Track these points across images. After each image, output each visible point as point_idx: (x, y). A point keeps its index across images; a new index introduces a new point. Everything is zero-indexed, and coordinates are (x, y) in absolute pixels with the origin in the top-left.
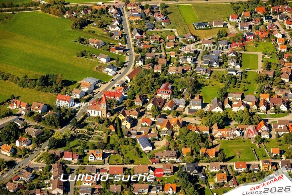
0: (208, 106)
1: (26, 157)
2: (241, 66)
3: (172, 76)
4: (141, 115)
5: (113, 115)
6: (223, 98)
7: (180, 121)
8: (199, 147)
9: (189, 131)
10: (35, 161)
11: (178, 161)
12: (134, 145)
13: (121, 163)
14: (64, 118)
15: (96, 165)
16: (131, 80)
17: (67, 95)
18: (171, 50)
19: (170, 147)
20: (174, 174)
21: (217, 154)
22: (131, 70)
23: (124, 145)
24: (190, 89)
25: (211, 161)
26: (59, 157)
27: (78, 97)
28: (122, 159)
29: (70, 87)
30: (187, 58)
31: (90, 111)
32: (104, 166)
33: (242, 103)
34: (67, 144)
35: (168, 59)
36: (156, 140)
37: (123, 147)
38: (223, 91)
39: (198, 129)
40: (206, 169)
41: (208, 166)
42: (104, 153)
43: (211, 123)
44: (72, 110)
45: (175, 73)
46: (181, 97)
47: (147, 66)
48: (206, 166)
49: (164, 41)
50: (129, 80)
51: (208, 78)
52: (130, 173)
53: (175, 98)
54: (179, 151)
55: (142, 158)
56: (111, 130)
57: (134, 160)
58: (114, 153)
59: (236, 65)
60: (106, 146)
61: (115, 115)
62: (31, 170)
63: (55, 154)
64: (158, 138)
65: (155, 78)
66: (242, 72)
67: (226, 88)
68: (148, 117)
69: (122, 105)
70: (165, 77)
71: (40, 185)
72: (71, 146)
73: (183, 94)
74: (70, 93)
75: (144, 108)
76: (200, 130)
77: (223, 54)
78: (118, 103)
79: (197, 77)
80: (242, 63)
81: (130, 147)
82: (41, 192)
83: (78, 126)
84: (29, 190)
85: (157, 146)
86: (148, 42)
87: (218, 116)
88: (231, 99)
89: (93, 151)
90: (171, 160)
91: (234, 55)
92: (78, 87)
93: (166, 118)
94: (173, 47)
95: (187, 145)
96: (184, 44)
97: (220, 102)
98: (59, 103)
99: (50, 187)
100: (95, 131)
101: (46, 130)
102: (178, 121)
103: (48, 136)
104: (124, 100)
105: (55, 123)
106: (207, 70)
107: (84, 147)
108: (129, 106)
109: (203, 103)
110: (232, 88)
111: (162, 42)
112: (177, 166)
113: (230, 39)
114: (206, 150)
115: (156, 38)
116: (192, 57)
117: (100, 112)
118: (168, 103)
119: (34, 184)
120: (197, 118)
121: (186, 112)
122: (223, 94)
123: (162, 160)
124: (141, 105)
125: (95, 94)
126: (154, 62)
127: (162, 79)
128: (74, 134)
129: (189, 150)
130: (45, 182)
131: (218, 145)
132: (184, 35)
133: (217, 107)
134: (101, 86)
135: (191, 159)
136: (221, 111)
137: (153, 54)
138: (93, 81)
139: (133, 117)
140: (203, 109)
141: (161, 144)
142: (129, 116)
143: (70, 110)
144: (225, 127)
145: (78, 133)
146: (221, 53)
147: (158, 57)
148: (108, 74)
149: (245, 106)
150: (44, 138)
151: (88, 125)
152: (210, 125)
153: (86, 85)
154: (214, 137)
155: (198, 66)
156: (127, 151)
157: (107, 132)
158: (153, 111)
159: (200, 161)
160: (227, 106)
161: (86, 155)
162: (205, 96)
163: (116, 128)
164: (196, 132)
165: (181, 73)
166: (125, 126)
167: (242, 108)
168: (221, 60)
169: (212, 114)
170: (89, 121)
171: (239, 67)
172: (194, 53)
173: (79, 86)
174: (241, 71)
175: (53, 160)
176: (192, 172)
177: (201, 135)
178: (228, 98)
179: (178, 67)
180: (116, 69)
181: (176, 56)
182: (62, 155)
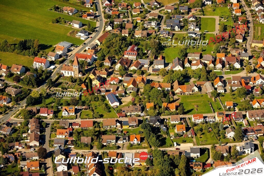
0: (170, 65)
1: (6, 114)
2: (200, 29)
3: (137, 39)
4: (109, 74)
5: (85, 75)
6: (183, 57)
7: (144, 79)
8: (161, 102)
9: (152, 88)
10: (15, 117)
11: (142, 114)
12: (103, 102)
13: (92, 117)
14: (40, 78)
15: (69, 119)
16: (101, 43)
17: (43, 58)
18: (137, 15)
19: (135, 102)
20: (138, 126)
21: (177, 108)
22: (101, 34)
23: (94, 102)
24: (154, 50)
25: (172, 114)
26: (36, 113)
27: (53, 59)
28: (92, 114)
29: (46, 50)
30: (151, 23)
31: (63, 72)
32: (77, 120)
33: (200, 62)
34: (43, 101)
35: (134, 24)
36: (123, 96)
37: (93, 104)
38: (183, 52)
39: (160, 86)
40: (168, 121)
41: (169, 118)
42: (76, 109)
43: (173, 80)
44: (48, 71)
45: (140, 36)
46: (146, 58)
47: (115, 30)
48: (168, 118)
49: (131, 7)
50: (99, 43)
51: (170, 40)
52: (99, 126)
53: (141, 58)
54: (143, 106)
55: (110, 113)
56: (82, 88)
57: (103, 114)
58: (85, 109)
59: (195, 28)
60: (78, 103)
61: (87, 75)
62: (10, 125)
63: (32, 110)
64: (125, 94)
65: (122, 41)
66: (201, 35)
67: (186, 49)
68: (116, 76)
69: (92, 66)
70: (131, 40)
71: (19, 138)
72: (46, 103)
73: (148, 55)
74: (46, 56)
75: (112, 68)
76: (163, 87)
77: (184, 18)
78: (89, 64)
79: (160, 39)
80: (201, 27)
81: (99, 103)
82: (20, 144)
83: (54, 85)
84: (9, 143)
85: (124, 102)
86: (117, 9)
87: (178, 74)
88: (190, 59)
89: (66, 107)
90: (136, 114)
91: (194, 19)
92: (53, 51)
93: (132, 77)
94: (139, 13)
95: (151, 101)
96: (149, 10)
97: (181, 62)
98: (36, 65)
99: (27, 140)
100: (68, 89)
101: (25, 89)
102: (143, 79)
103: (26, 94)
104: (95, 61)
105: (32, 83)
106: (169, 33)
107: (58, 104)
108: (99, 67)
109: (166, 62)
110: (192, 49)
111: (129, 9)
112: (142, 119)
113: (190, 4)
114: (167, 104)
115: (123, 5)
116: (156, 21)
117: (73, 72)
118: (134, 64)
119: (13, 138)
120: (160, 76)
121: (151, 71)
122: (183, 55)
123: (128, 114)
124: (110, 66)
125: (68, 56)
126: (122, 27)
127: (128, 42)
128: (50, 93)
129: (152, 104)
130: (23, 136)
131: (178, 99)
132: (149, 2)
133: (178, 66)
134: (74, 49)
135: (154, 113)
136: (182, 69)
137: (121, 20)
138: (66, 45)
139: (103, 77)
140: (165, 68)
141: (127, 100)
142: (99, 75)
143: (46, 71)
144: (185, 83)
145: (53, 91)
146: (182, 17)
147: (125, 22)
148: (80, 38)
149: (203, 65)
150: (22, 96)
151: (62, 84)
152: (172, 82)
153: (60, 49)
154: (175, 92)
155: (162, 29)
156: (97, 107)
157: (79, 90)
158: (120, 70)
159: (162, 114)
160: (187, 65)
161: (60, 111)
162: (168, 56)
163: (87, 86)
164: (159, 88)
165: (146, 36)
166: (96, 84)
167: (201, 66)
168: (182, 24)
169: (173, 72)
170: (63, 81)
171: (198, 29)
172: (158, 18)
173: (54, 49)
174: (200, 33)
175: (30, 116)
176: (155, 124)
177: (163, 91)
178: (188, 57)
179: (143, 31)
180: (87, 34)
181: (141, 21)
182: (38, 111)
